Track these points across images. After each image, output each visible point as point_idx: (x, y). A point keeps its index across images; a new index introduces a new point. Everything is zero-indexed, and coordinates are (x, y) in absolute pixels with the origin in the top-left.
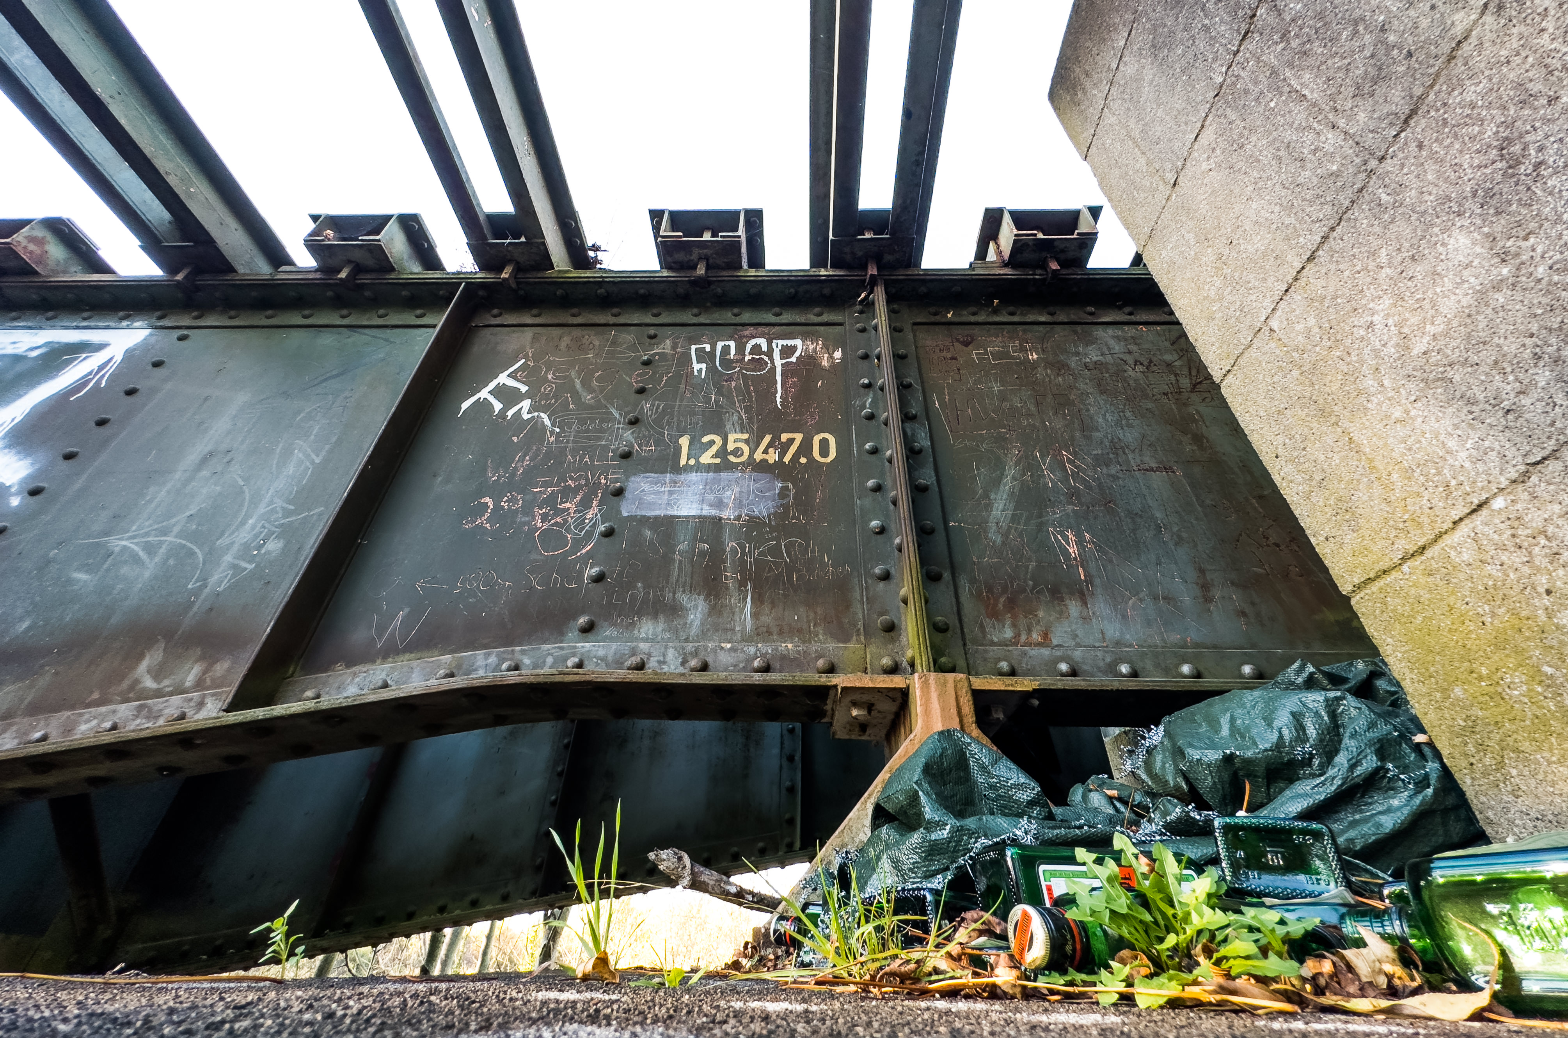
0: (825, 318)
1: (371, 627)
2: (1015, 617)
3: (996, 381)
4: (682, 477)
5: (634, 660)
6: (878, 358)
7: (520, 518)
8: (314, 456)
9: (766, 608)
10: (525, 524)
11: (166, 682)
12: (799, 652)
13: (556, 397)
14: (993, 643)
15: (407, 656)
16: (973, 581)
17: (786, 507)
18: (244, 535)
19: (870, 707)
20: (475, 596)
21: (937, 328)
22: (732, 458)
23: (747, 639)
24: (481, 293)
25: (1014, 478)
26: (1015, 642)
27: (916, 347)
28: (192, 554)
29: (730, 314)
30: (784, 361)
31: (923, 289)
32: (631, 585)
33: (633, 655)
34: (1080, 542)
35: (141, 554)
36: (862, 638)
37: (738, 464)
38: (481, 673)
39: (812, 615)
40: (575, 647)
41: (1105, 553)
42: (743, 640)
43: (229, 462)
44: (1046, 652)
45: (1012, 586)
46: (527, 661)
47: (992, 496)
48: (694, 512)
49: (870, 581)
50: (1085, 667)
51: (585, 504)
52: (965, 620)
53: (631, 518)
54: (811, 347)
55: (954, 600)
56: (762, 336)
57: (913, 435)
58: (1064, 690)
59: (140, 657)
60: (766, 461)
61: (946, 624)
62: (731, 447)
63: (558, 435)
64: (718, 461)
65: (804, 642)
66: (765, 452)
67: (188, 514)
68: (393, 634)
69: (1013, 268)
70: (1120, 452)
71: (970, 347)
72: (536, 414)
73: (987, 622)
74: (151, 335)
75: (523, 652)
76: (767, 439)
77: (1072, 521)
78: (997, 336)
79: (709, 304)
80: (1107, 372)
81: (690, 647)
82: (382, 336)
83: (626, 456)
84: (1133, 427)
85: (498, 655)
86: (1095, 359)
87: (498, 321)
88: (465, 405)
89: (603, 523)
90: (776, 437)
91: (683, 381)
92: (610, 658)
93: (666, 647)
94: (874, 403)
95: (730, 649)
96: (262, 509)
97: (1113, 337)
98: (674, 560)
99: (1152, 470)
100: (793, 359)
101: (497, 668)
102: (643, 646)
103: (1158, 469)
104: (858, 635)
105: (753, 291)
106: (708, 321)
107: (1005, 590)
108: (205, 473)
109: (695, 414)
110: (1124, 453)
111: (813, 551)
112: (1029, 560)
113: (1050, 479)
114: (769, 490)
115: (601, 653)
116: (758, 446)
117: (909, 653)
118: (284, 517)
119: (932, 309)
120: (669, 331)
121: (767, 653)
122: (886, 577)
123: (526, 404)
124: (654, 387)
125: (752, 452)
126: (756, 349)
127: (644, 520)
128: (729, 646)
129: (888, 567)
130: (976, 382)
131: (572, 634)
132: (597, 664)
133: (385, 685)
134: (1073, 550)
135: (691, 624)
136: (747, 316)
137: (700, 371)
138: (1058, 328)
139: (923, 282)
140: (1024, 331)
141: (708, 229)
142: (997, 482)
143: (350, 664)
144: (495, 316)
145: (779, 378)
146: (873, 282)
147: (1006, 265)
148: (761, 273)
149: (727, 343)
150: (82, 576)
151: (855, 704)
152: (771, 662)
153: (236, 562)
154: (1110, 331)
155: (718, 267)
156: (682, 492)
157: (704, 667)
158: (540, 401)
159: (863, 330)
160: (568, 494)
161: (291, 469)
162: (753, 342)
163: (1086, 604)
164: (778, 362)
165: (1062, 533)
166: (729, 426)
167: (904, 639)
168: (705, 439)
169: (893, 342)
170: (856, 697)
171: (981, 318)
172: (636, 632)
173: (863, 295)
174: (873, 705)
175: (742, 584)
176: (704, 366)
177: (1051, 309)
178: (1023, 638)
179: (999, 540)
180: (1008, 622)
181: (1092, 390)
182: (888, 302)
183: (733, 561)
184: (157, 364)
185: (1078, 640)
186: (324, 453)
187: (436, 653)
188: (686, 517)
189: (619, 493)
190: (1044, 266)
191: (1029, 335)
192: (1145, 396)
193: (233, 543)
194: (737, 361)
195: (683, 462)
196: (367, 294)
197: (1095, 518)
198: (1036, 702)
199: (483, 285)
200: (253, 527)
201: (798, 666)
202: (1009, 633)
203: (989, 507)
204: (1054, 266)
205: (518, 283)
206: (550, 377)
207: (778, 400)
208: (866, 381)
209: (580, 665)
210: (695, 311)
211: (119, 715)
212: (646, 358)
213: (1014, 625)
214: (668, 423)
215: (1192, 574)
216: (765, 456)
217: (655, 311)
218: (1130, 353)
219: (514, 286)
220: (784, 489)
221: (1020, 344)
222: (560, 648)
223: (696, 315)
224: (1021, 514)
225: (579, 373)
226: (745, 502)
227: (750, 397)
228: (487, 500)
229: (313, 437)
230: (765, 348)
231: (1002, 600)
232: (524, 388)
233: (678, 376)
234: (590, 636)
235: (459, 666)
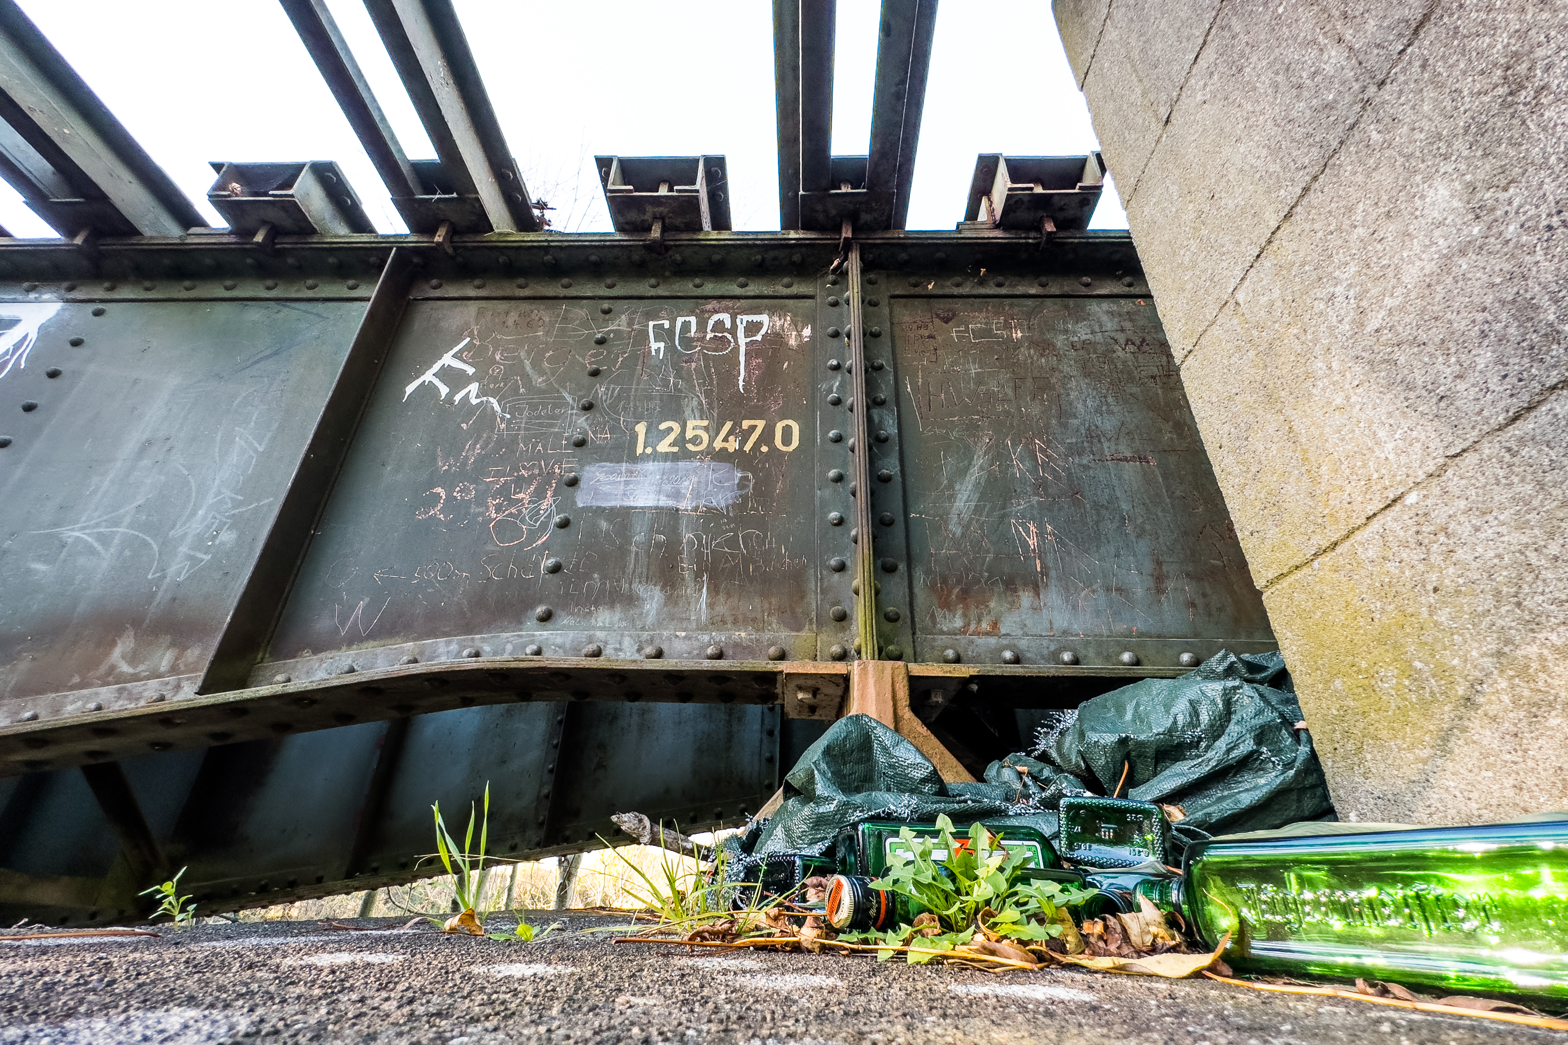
0: (795, 290)
1: (333, 616)
2: (966, 608)
3: (974, 363)
4: (639, 466)
5: (592, 647)
6: (849, 336)
7: (474, 509)
8: (256, 445)
9: (722, 598)
10: (480, 514)
11: (142, 667)
12: (751, 640)
13: (505, 379)
14: (942, 633)
15: (372, 643)
16: (929, 572)
17: (745, 498)
18: (196, 526)
19: (815, 692)
20: (433, 586)
21: (917, 302)
22: (690, 447)
23: (702, 628)
24: (416, 260)
25: (982, 468)
26: (963, 631)
27: (892, 324)
28: (145, 544)
29: (691, 285)
30: (748, 340)
31: (904, 256)
32: (588, 576)
33: (590, 643)
34: (1041, 535)
35: (96, 544)
36: (814, 626)
37: (697, 453)
38: (443, 659)
39: (766, 605)
40: (533, 635)
41: (1064, 545)
42: (698, 629)
43: (169, 450)
44: (992, 641)
45: (967, 577)
46: (487, 648)
47: (957, 487)
48: (650, 503)
49: (825, 573)
50: (1029, 655)
51: (540, 494)
52: (917, 609)
53: (586, 509)
54: (778, 324)
55: (907, 590)
56: (726, 310)
57: (880, 421)
58: (1002, 677)
59: (113, 644)
60: (726, 449)
61: (897, 614)
62: (689, 434)
63: (509, 422)
64: (675, 449)
65: (758, 630)
66: (725, 440)
67: (136, 504)
68: (355, 623)
69: (1005, 230)
70: (1095, 441)
71: (950, 324)
72: (485, 399)
73: (939, 613)
74: (63, 309)
75: (483, 640)
76: (728, 425)
77: (1035, 512)
78: (981, 312)
79: (667, 274)
80: (1095, 352)
81: (645, 635)
82: (315, 311)
83: (581, 444)
84: (1113, 413)
85: (459, 643)
86: (1084, 337)
87: (437, 293)
88: (410, 389)
89: (558, 514)
90: (737, 424)
91: (640, 363)
92: (568, 646)
93: (622, 635)
94: (841, 385)
95: (685, 637)
96: (210, 500)
97: (1108, 312)
98: (630, 551)
99: (1126, 459)
100: (759, 338)
101: (458, 654)
102: (600, 634)
103: (1133, 459)
104: (811, 624)
105: (716, 257)
106: (667, 294)
107: (959, 582)
108: (145, 462)
109: (651, 399)
110: (1099, 441)
111: (770, 543)
112: (988, 552)
113: (1019, 469)
114: (727, 480)
115: (559, 640)
116: (717, 434)
117: (857, 642)
118: (234, 508)
119: (913, 280)
120: (625, 304)
121: (721, 641)
122: (841, 568)
123: (474, 387)
124: (609, 368)
125: (712, 441)
126: (719, 324)
127: (600, 511)
128: (684, 634)
129: (844, 558)
130: (954, 363)
131: (531, 622)
132: (556, 651)
133: (352, 670)
134: (1032, 542)
135: (647, 614)
136: (709, 288)
137: (658, 350)
138: (1049, 302)
139: (904, 247)
140: (1011, 306)
141: (665, 181)
142: (962, 473)
143: (316, 650)
144: (435, 288)
145: (742, 359)
146: (848, 246)
147: (997, 226)
148: (725, 235)
149: (687, 319)
150: (40, 567)
151: (800, 688)
152: (724, 649)
153: (192, 553)
154: (1105, 305)
155: (677, 229)
156: (639, 483)
157: (659, 654)
158: (489, 383)
159: (835, 304)
160: (521, 483)
161: (234, 458)
162: (716, 317)
163: (1038, 595)
164: (742, 341)
165: (1023, 525)
166: (688, 412)
167: (854, 628)
168: (663, 426)
169: (866, 318)
170: (801, 682)
171: (965, 290)
172: (593, 621)
173: (836, 263)
174: (818, 689)
175: (698, 575)
176: (662, 345)
177: (1044, 279)
178: (972, 627)
179: (959, 532)
180: (960, 612)
181: (1075, 373)
182: (864, 271)
183: (690, 553)
184: (76, 343)
185: (1026, 629)
186: (266, 441)
187: (399, 641)
188: (642, 508)
189: (573, 483)
190: (1039, 228)
191: (1016, 310)
192: (1131, 379)
193: (186, 534)
194: (698, 340)
195: (639, 450)
196: (290, 261)
197: (1060, 510)
198: (975, 687)
199: (417, 251)
200: (204, 518)
201: (750, 653)
202: (958, 623)
203: (952, 498)
204: (1050, 227)
205: (455, 249)
206: (498, 358)
207: (741, 383)
208: (834, 362)
209: (538, 652)
210: (653, 281)
211: (102, 697)
212: (599, 336)
213: (965, 615)
214: (625, 408)
215: (1148, 566)
216: (725, 445)
217: (609, 281)
218: (1122, 330)
219: (450, 251)
220: (744, 479)
221: (1005, 321)
222: (519, 636)
223: (654, 287)
224: (985, 506)
225: (528, 353)
226: (703, 492)
227: (711, 379)
228: (439, 490)
229: (252, 424)
230: (728, 325)
231: (956, 591)
232: (471, 370)
233: (634, 357)
234: (548, 624)
235: (422, 653)
